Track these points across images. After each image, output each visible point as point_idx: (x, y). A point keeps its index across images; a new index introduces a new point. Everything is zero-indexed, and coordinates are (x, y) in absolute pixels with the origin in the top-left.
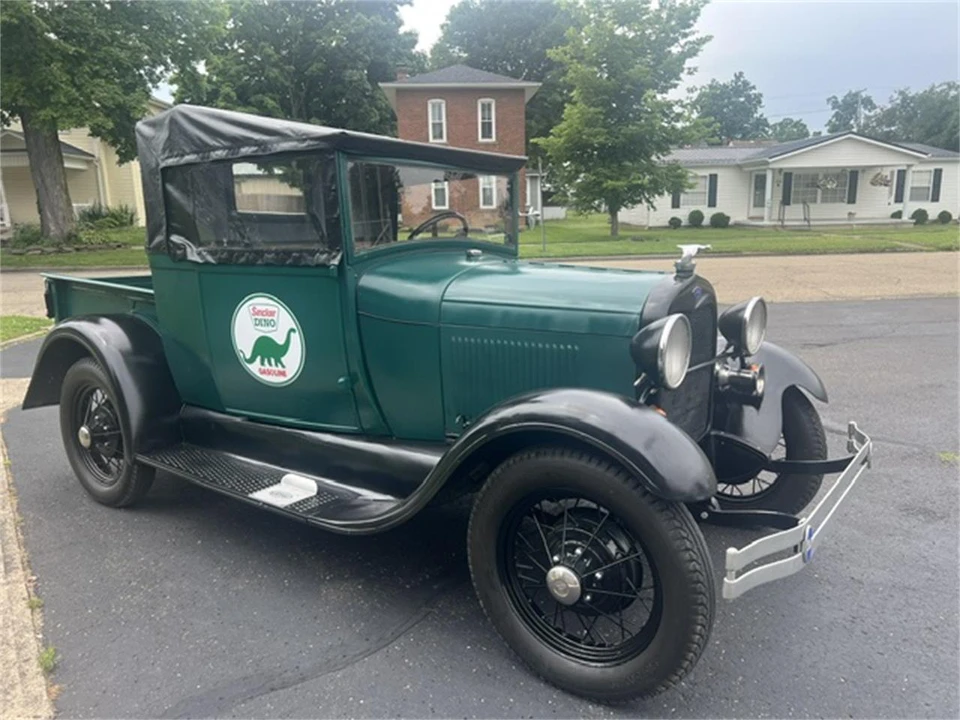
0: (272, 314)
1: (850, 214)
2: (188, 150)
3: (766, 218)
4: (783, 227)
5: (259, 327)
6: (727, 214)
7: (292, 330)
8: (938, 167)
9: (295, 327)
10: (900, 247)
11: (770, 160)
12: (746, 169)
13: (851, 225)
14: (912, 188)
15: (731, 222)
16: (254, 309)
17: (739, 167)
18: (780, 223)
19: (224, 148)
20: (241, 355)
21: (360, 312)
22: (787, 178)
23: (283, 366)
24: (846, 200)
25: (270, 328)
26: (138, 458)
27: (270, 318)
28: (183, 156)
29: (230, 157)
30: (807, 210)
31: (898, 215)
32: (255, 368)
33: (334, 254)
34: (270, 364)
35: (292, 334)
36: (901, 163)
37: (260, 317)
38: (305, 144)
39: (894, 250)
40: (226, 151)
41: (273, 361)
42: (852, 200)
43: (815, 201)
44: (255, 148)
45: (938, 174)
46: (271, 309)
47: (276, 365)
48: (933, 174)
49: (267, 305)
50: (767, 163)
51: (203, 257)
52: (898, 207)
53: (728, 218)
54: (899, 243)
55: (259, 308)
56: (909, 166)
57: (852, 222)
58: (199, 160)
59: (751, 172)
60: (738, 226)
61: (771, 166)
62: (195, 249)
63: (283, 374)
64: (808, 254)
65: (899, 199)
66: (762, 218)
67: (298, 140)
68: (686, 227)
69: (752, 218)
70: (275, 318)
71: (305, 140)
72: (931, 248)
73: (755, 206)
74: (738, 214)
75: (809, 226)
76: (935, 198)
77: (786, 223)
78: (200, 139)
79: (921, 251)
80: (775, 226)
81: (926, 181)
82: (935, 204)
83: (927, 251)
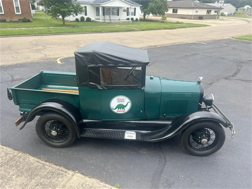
0: (124, 99)
1: (119, 19)
2: (99, 63)
3: (101, 19)
4: (105, 22)
5: (119, 102)
6: (90, 18)
7: (129, 102)
8: (135, 7)
9: (130, 102)
10: (135, 30)
11: (101, 4)
12: (94, 5)
13: (120, 22)
14: (131, 12)
15: (91, 20)
16: (118, 99)
17: (92, 5)
18: (104, 21)
19: (112, 63)
20: (112, 108)
21: (145, 97)
22: (104, 8)
23: (124, 109)
24: (117, 15)
25: (122, 102)
26: (81, 136)
27: (122, 100)
28: (98, 64)
29: (114, 66)
30: (110, 17)
31: (128, 19)
32: (116, 111)
33: (143, 86)
34: (121, 109)
35: (129, 103)
36: (129, 6)
37: (119, 100)
38: (140, 65)
39: (133, 30)
40: (114, 64)
41: (122, 109)
42: (118, 15)
43: (110, 15)
44: (123, 64)
45: (135, 9)
46: (123, 98)
47: (123, 109)
48: (134, 9)
49: (121, 98)
50: (100, 5)
51: (102, 88)
52: (128, 17)
53: (91, 19)
54: (134, 28)
55: (119, 98)
56: (130, 7)
57: (120, 21)
58: (103, 66)
59: (95, 6)
60: (93, 21)
61: (101, 6)
62: (99, 86)
63: (124, 111)
64: (117, 32)
65: (128, 15)
66: (99, 19)
67: (137, 64)
68: (80, 21)
69: (96, 19)
70: (124, 100)
71: (139, 64)
72: (141, 30)
73: (97, 16)
74: (93, 18)
75: (111, 22)
76: (135, 15)
77: (106, 21)
78: (104, 60)
79: (139, 31)
80: (103, 22)
81: (133, 11)
82: (135, 16)
83: (140, 31)
